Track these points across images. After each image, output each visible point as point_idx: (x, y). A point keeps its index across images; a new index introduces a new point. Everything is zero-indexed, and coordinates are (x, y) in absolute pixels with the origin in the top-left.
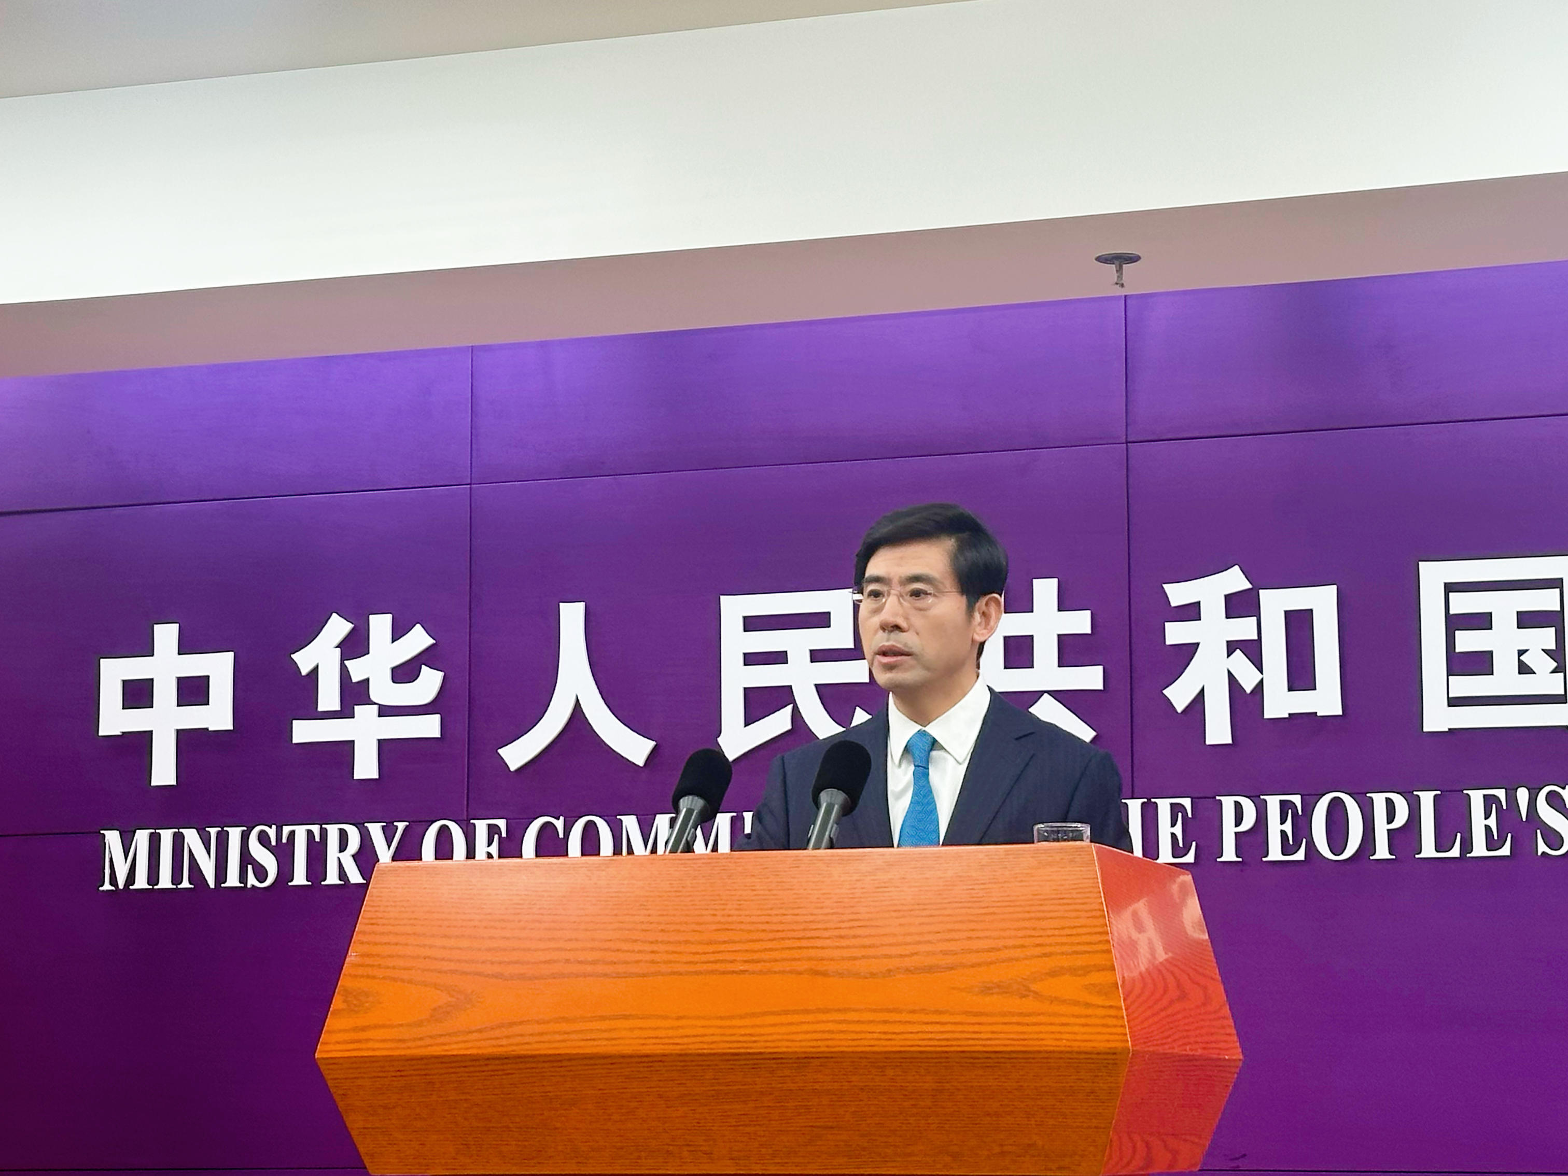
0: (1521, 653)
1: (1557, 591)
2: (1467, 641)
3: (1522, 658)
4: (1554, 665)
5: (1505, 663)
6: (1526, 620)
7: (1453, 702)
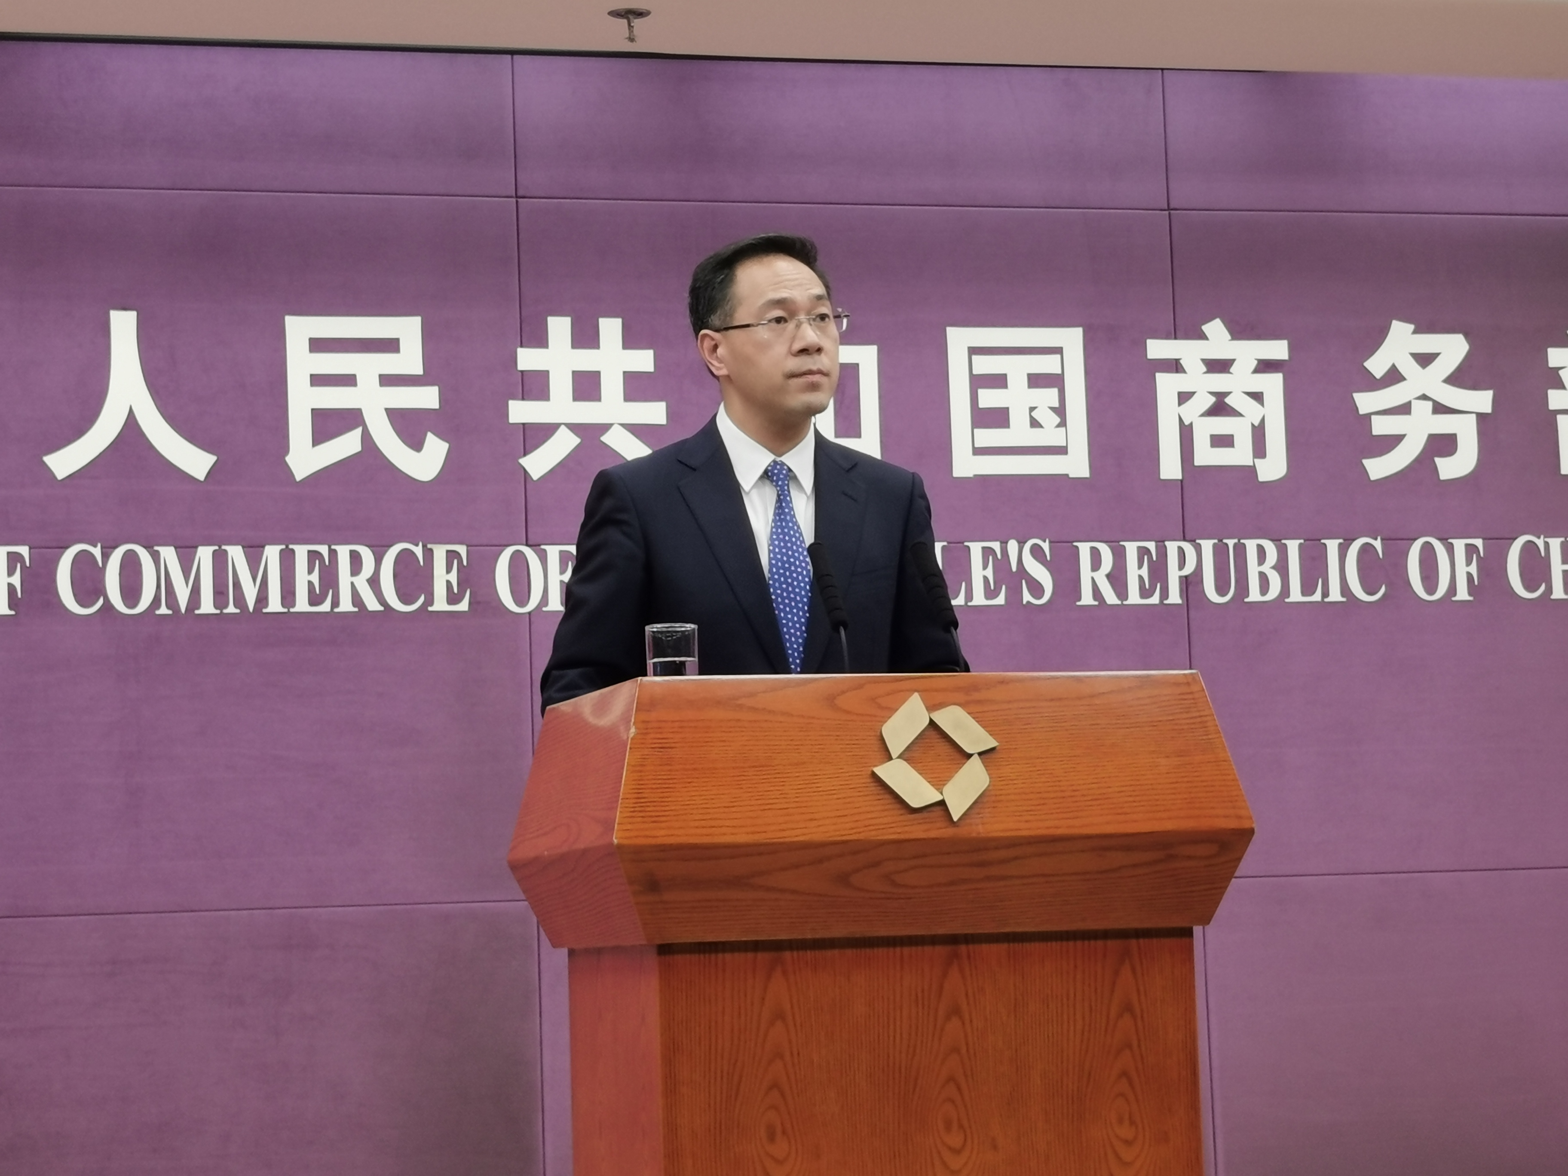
0: (1032, 409)
1: (1058, 356)
2: (989, 398)
3: (1033, 414)
4: (1057, 420)
5: (1019, 418)
6: (1036, 381)
7: (978, 451)
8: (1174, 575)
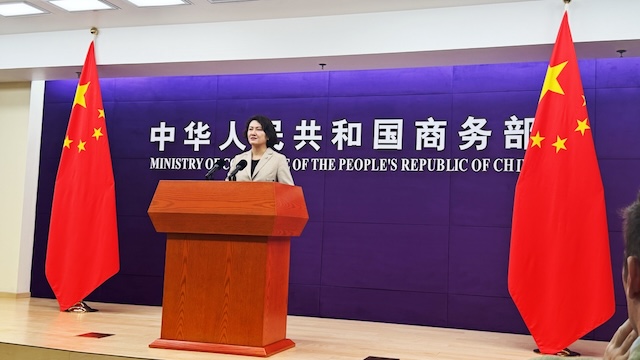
1: (397, 125)
2: (382, 134)
3: (391, 137)
4: (396, 138)
5: (388, 138)
6: (392, 130)
7: (379, 144)
8: (421, 165)
